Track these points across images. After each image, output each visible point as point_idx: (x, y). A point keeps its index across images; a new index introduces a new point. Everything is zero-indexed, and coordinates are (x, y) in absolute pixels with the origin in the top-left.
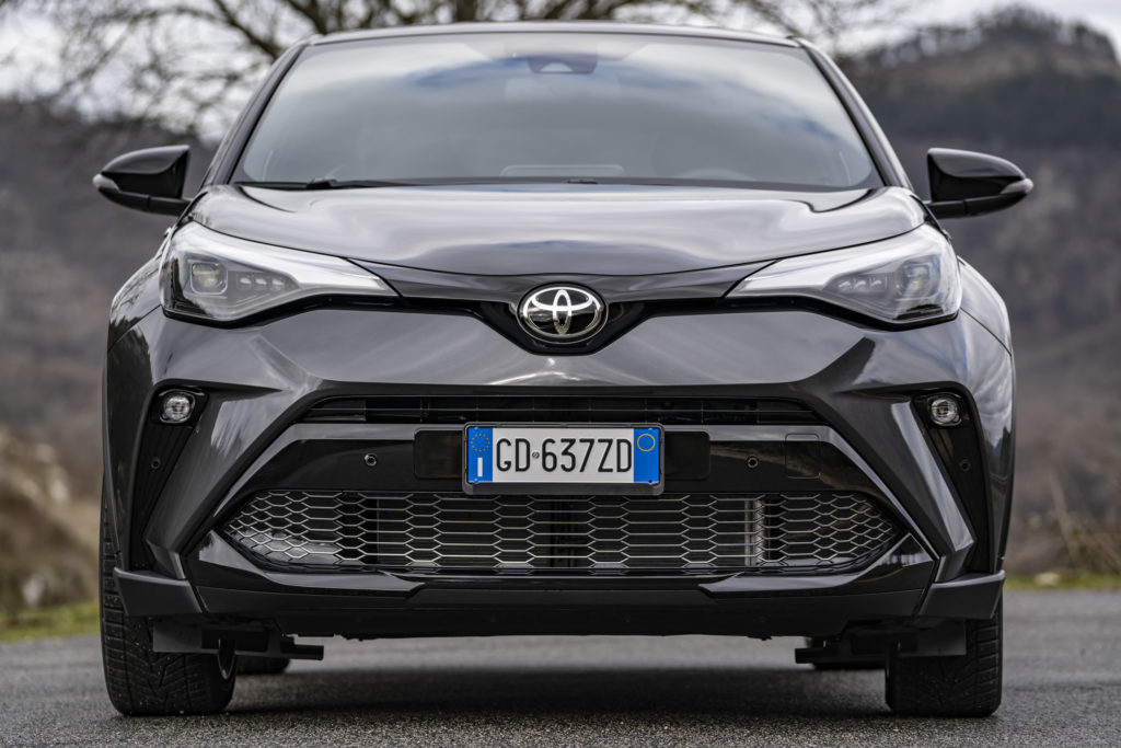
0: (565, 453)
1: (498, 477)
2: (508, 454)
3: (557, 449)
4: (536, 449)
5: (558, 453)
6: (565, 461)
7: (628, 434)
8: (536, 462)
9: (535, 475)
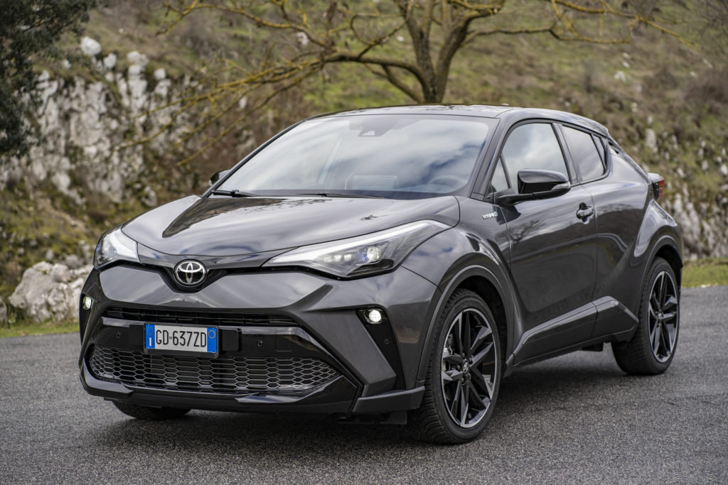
0: (181, 337)
1: (157, 347)
2: (160, 336)
3: (178, 335)
4: (171, 335)
5: (179, 337)
6: (181, 341)
7: (205, 330)
8: (171, 341)
9: (170, 346)
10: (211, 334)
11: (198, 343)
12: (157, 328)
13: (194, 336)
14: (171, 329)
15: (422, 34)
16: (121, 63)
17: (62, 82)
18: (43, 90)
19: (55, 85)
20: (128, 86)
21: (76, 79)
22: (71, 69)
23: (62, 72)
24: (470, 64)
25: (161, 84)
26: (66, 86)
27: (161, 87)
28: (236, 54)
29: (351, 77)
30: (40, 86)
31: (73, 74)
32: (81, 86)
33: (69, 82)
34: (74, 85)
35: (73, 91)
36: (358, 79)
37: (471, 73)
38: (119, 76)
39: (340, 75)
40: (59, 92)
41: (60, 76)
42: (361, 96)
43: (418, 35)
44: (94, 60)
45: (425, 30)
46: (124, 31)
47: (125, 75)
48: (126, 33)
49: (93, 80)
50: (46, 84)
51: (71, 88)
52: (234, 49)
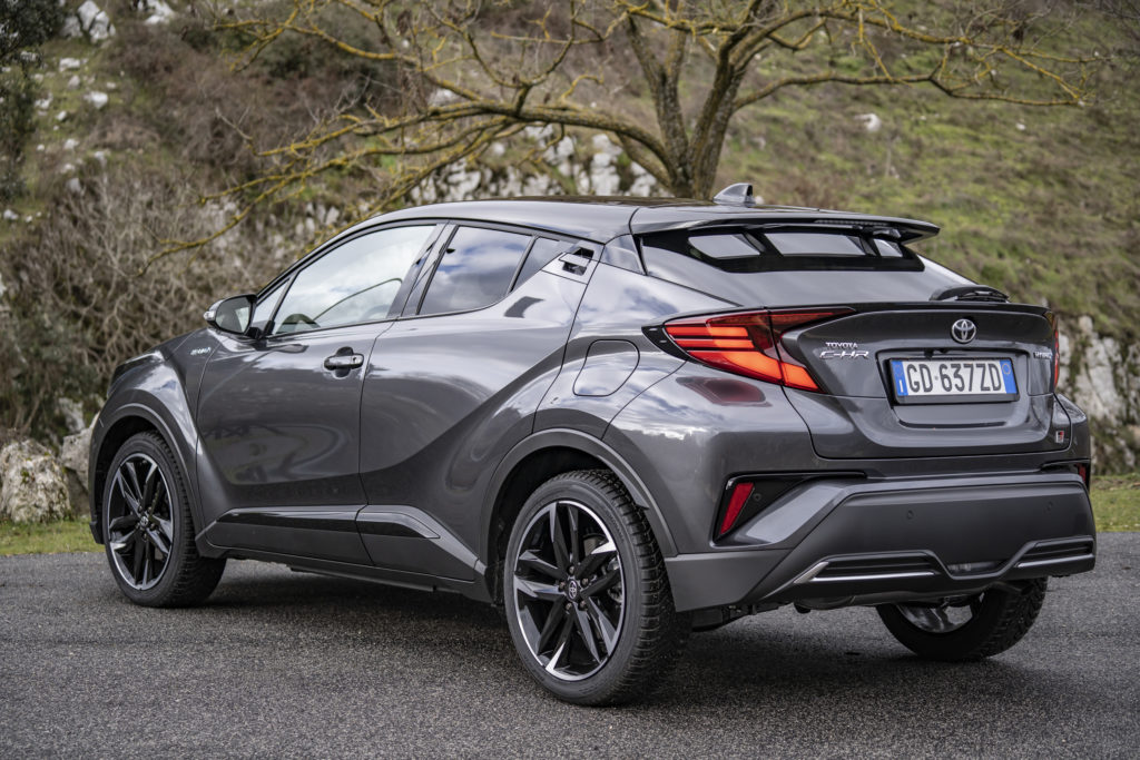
15: (664, 78)
16: (583, 149)
17: (489, 174)
18: (457, 184)
19: (476, 177)
20: (591, 183)
21: (510, 170)
22: (505, 156)
23: (489, 161)
24: (1122, 167)
25: (640, 181)
26: (494, 179)
27: (641, 186)
28: (763, 142)
29: (934, 178)
30: (453, 179)
31: (507, 163)
32: (517, 180)
33: (499, 175)
34: (505, 177)
35: (505, 187)
36: (945, 181)
37: (1120, 178)
38: (577, 168)
39: (916, 175)
40: (481, 187)
41: (486, 166)
42: (944, 206)
43: (658, 79)
44: (542, 145)
45: (669, 71)
46: (598, 105)
47: (588, 166)
48: (600, 109)
49: (537, 174)
50: (461, 177)
51: (502, 183)
52: (760, 134)
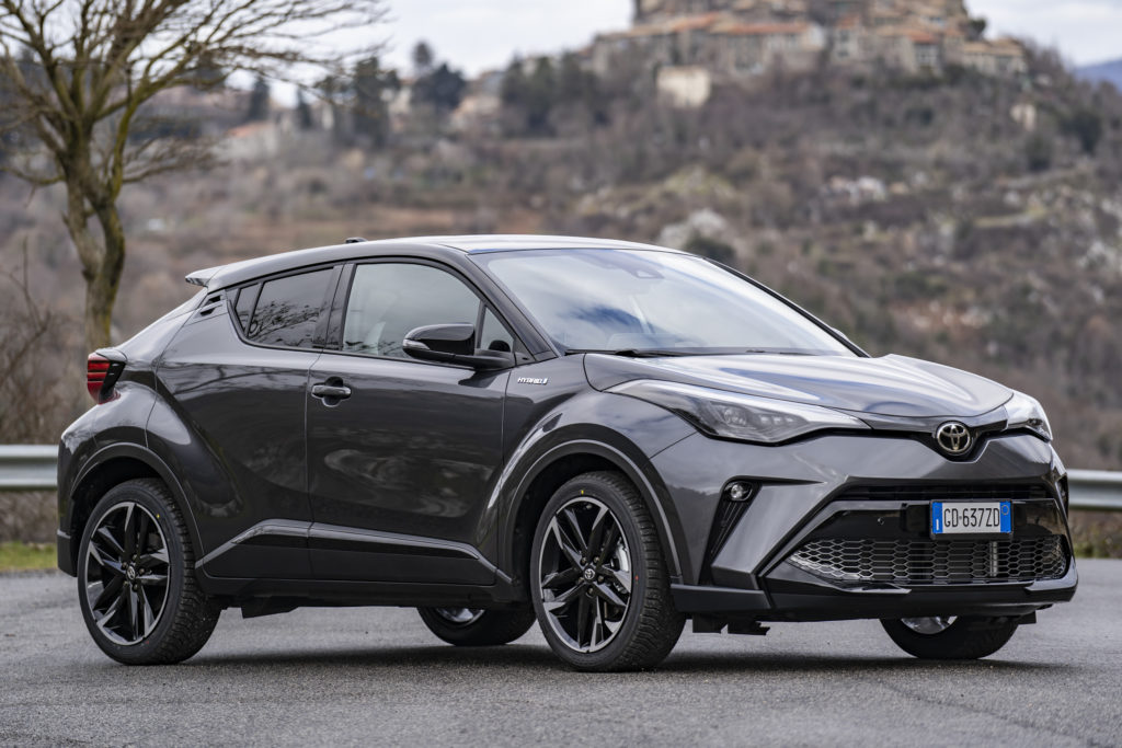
0: (973, 516)
1: (946, 530)
2: (949, 517)
3: (969, 514)
4: (961, 514)
5: (970, 516)
6: (972, 520)
7: (997, 505)
8: (961, 521)
9: (961, 529)
10: (1004, 510)
11: (991, 522)
12: (945, 506)
13: (986, 513)
14: (960, 506)
